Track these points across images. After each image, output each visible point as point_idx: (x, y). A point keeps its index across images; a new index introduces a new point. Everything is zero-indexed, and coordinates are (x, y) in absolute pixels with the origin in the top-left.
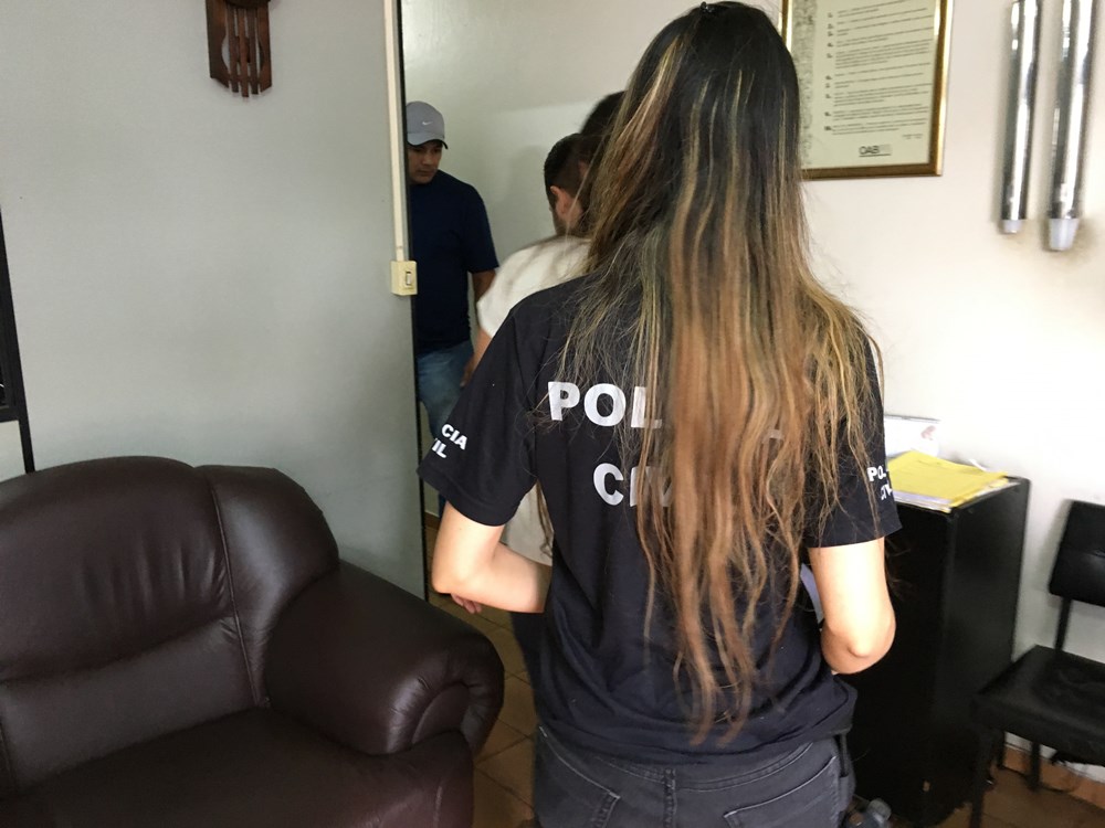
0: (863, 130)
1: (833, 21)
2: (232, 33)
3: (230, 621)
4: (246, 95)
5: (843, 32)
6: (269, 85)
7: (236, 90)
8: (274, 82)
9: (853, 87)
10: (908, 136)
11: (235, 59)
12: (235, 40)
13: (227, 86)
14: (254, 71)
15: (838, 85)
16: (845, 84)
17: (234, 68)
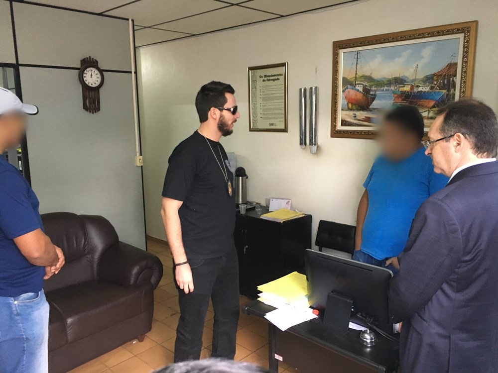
0: (270, 119)
1: (261, 88)
2: (89, 97)
3: (88, 256)
4: (93, 113)
5: (263, 92)
6: (100, 110)
7: (90, 112)
8: (101, 109)
9: (267, 107)
10: (280, 121)
11: (90, 103)
12: (90, 98)
13: (88, 111)
14: (95, 106)
15: (263, 106)
16: (265, 106)
17: (90, 106)
